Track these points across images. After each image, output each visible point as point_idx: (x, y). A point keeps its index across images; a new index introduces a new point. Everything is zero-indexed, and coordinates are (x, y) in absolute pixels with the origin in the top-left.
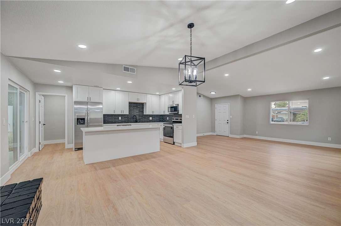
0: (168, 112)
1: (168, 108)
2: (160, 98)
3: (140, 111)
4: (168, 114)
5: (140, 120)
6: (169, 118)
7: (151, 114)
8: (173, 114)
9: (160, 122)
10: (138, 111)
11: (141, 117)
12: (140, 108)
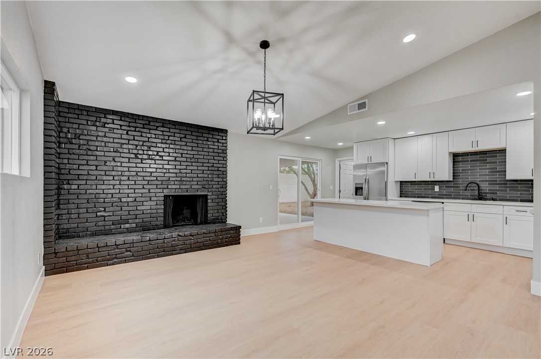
10: (489, 172)
11: (497, 187)
12: (496, 163)
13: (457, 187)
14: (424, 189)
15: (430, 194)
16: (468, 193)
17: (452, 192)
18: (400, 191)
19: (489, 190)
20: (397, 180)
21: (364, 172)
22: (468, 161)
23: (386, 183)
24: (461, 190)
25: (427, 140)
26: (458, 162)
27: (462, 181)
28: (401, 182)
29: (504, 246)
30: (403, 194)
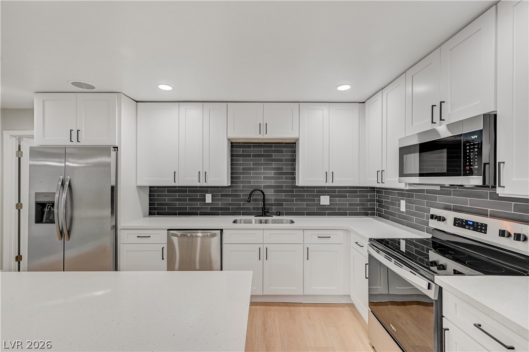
0: (402, 174)
1: (404, 151)
2: (362, 115)
3: (280, 173)
4: (402, 186)
5: (282, 205)
6: (407, 207)
7: (320, 182)
8: (438, 188)
9: (367, 214)
10: (275, 174)
11: (283, 196)
12: (281, 160)
13: (237, 196)
14: (190, 200)
15: (198, 209)
16: (251, 206)
17: (230, 204)
18: (150, 204)
19: (275, 200)
20: (140, 184)
21: (60, 162)
22: (250, 156)
23: (113, 190)
24: (242, 200)
25: (193, 114)
26: (237, 156)
27: (243, 187)
28: (150, 187)
29: (305, 293)
30: (155, 209)
